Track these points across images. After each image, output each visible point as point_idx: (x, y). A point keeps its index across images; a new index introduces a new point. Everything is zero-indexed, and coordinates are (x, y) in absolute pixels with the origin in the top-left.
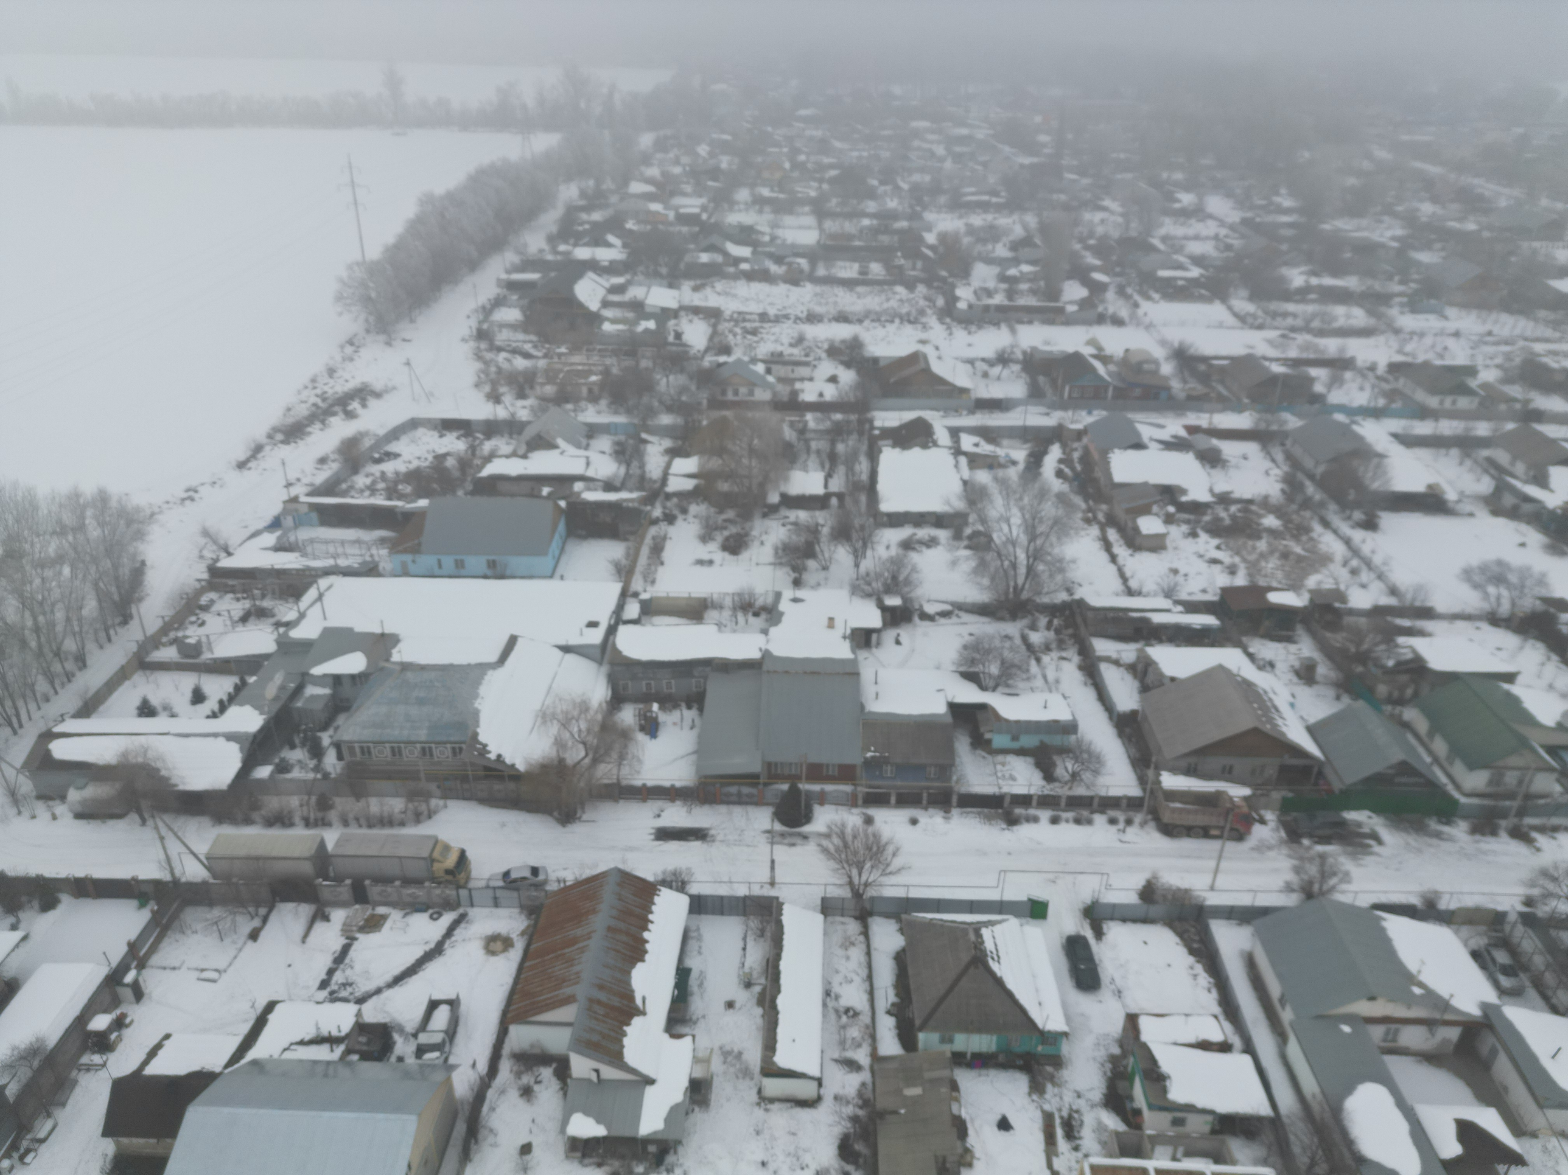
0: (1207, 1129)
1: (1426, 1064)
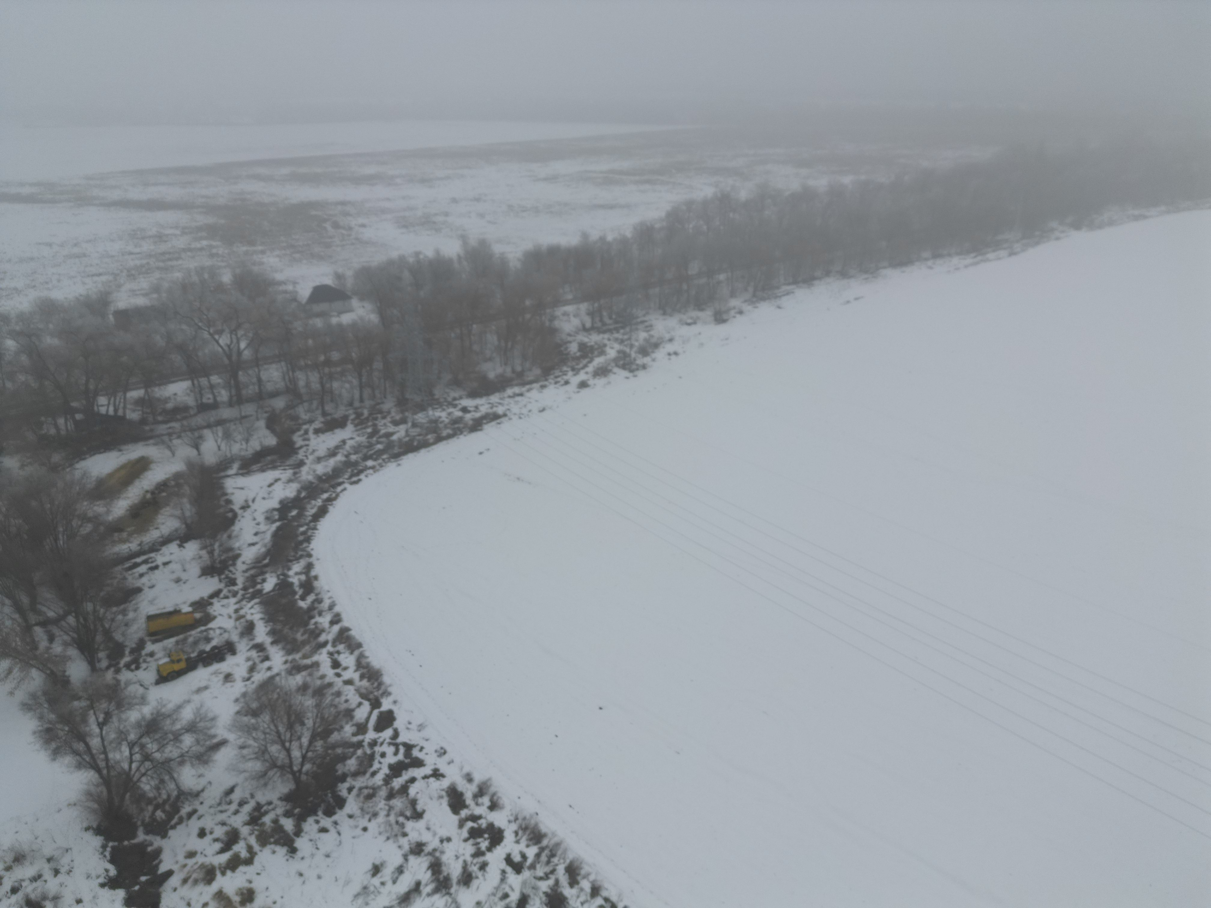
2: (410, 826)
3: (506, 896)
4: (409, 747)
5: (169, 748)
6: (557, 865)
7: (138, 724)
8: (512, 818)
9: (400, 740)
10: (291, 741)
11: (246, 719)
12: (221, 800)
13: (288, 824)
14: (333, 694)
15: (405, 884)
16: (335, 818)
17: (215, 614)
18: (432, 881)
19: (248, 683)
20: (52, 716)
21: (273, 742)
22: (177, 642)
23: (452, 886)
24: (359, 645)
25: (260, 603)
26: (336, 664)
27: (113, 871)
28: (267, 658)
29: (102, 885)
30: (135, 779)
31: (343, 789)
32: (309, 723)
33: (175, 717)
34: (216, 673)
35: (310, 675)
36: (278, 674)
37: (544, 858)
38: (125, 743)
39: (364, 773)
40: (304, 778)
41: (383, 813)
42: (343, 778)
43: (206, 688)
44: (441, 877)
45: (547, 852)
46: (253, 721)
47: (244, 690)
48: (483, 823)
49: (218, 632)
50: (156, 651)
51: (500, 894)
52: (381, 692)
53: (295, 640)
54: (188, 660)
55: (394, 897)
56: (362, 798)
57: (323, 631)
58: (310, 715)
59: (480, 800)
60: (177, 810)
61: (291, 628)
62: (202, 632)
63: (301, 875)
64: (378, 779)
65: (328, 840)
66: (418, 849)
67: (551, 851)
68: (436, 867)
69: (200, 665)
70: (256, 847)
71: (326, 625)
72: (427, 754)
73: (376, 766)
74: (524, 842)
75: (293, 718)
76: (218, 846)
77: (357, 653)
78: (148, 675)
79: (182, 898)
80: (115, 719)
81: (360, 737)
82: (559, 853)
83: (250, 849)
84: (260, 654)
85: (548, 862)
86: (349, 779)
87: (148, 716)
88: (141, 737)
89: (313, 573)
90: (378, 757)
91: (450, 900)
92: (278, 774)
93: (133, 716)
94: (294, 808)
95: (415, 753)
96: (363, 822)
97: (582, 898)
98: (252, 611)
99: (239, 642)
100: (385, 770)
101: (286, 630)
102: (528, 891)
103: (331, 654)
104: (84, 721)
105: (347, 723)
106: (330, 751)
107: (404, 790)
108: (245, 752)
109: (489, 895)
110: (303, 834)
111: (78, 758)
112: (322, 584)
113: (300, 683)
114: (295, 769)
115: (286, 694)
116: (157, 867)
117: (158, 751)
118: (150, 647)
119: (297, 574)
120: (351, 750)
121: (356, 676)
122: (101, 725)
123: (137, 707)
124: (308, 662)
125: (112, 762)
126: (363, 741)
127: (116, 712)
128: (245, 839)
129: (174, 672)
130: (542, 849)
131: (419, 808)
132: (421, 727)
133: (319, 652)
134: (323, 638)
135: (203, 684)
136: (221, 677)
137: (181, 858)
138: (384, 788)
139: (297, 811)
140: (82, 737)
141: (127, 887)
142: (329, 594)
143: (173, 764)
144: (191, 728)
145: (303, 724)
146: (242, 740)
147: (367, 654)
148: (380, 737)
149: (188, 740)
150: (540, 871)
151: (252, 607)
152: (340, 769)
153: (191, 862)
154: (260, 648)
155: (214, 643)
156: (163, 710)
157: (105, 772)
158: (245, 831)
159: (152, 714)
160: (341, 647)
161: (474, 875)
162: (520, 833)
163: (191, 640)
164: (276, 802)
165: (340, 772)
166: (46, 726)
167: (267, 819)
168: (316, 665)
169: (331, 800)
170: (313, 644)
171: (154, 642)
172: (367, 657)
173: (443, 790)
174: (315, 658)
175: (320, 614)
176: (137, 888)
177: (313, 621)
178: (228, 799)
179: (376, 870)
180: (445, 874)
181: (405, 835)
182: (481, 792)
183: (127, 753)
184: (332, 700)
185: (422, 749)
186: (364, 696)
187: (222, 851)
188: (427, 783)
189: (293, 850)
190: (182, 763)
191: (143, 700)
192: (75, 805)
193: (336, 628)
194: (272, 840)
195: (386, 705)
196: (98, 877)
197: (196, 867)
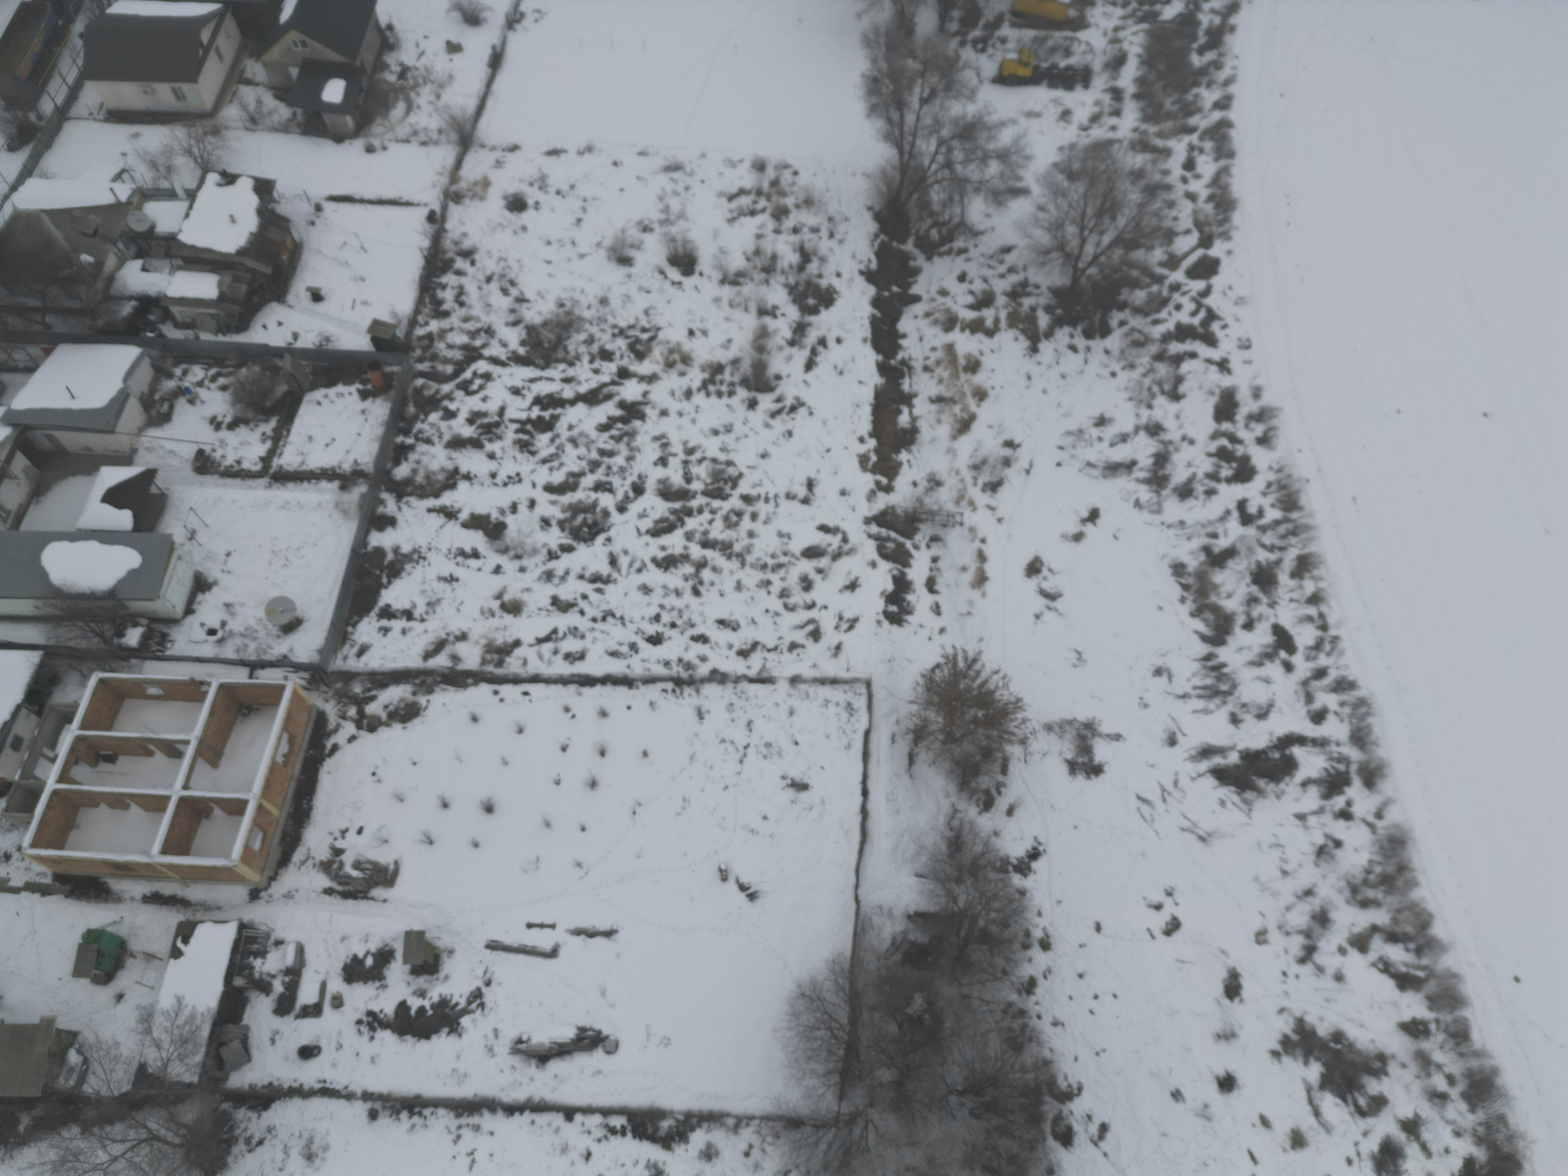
0: (34, 718)
1: (42, 498)
2: (1161, 401)
3: (1214, 536)
4: (1212, 316)
5: (972, 167)
6: (1292, 546)
7: (956, 121)
8: (1276, 467)
9: (1209, 301)
10: (1092, 231)
11: (1060, 178)
12: (995, 253)
13: (1043, 320)
14: (1165, 201)
15: (1121, 454)
16: (1092, 343)
17: (1092, 20)
18: (1149, 470)
19: (1083, 133)
20: (884, 65)
21: (1074, 222)
22: (1035, 39)
23: (1165, 488)
24: (1231, 155)
25: (1149, 33)
26: (1189, 165)
27: (874, 266)
28: (1117, 113)
29: (861, 273)
30: (929, 181)
31: (1116, 317)
32: (1121, 221)
33: (993, 132)
34: (1056, 102)
35: (1154, 162)
36: (1119, 141)
37: (1282, 529)
38: (935, 136)
39: (1147, 314)
40: (1083, 280)
41: (1140, 370)
42: (1122, 306)
43: (1038, 115)
44: (1161, 473)
45: (1289, 526)
46: (1066, 184)
47: (1074, 140)
48: (1240, 450)
49: (1083, 47)
50: (1010, 38)
51: (1210, 530)
52: (1221, 230)
53: (1161, 106)
54: (1036, 68)
55: (1104, 459)
56: (1128, 340)
57: (1199, 110)
58: (1127, 211)
59: (1253, 425)
60: (951, 239)
61: (1165, 87)
62: (1066, 38)
63: (1029, 378)
64: (1157, 331)
65: (1073, 361)
66: (1154, 430)
67: (1295, 528)
68: (1161, 459)
69: (1045, 82)
70: (1003, 324)
71: (1208, 104)
72: (1227, 336)
73: (1163, 314)
74: (1271, 499)
75: (1108, 205)
76: (970, 300)
77: (1222, 163)
78: (988, 65)
79: (918, 329)
80: (937, 102)
81: (1165, 271)
82: (1304, 536)
83: (997, 321)
84: (1114, 103)
85: (1283, 537)
86: (1127, 312)
87: (969, 117)
88: (952, 138)
89: (1233, 21)
90: (1171, 306)
91: (1155, 499)
92: (1061, 261)
93: (957, 108)
94: (1058, 307)
95: (1215, 327)
96: (1116, 366)
97: (1296, 595)
98: (1135, 39)
99: (1099, 74)
100: (1170, 326)
101: (1158, 87)
102: (1241, 547)
103: (1191, 148)
104: (910, 87)
105: (1161, 246)
106: (1125, 268)
107: (1178, 360)
108: (1041, 215)
109: (1197, 523)
110: (1052, 339)
111: (889, 126)
112: (1235, 43)
113: (1138, 166)
114: (1081, 265)
115: (1115, 171)
116: (909, 285)
117: (961, 163)
118: (1006, 30)
119: (1213, 11)
120: (1148, 280)
121: (1204, 193)
122: (924, 101)
123: (964, 100)
124: (1160, 143)
125: (916, 150)
126: (1166, 277)
127: (941, 94)
128: (997, 309)
129: (1016, 76)
130: (1286, 520)
131: (1182, 389)
132: (1240, 301)
133: (1179, 137)
134: (1194, 121)
135: (1037, 108)
136: (1060, 109)
137: (934, 290)
138: (1158, 344)
139: (1059, 311)
140: (901, 105)
141: (880, 288)
142: (1235, 62)
143: (969, 188)
144: (1003, 156)
145: (1114, 218)
146: (1044, 200)
147: (1234, 171)
148: (1186, 285)
149: (994, 168)
150: (1268, 539)
151: (1135, 33)
152: (1125, 294)
153: (940, 300)
154: (1117, 94)
155: (1073, 61)
156: (986, 118)
157: (906, 157)
158: (1001, 300)
159: (974, 117)
160: (1208, 145)
161: (1195, 493)
162: (1274, 487)
163: (1050, 43)
164: (1044, 289)
165: (1122, 298)
166: (876, 73)
167: (1027, 302)
168: (1167, 153)
169: (1097, 322)
170: (1179, 123)
171: (1014, 25)
172: (1230, 175)
173: (1219, 387)
174: (1171, 143)
175: (1209, 85)
176: (886, 294)
177: (1195, 91)
178: (1001, 257)
179: (1101, 422)
180: (1167, 472)
181: (1150, 406)
182: (1260, 416)
183: (933, 148)
184: (1161, 209)
185: (1225, 327)
186: (1199, 224)
187: (973, 307)
188: (1207, 368)
189: (1034, 349)
190: (977, 190)
191: (972, 95)
192: (868, 176)
193: (1217, 115)
194: (1021, 326)
195: (1217, 250)
196: (861, 262)
197: (942, 307)
